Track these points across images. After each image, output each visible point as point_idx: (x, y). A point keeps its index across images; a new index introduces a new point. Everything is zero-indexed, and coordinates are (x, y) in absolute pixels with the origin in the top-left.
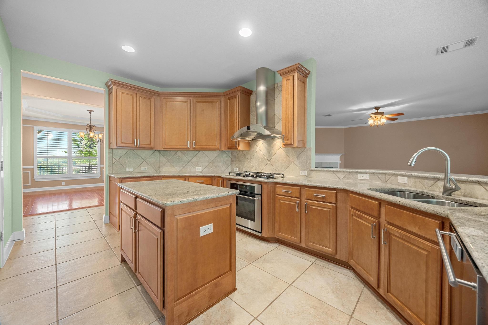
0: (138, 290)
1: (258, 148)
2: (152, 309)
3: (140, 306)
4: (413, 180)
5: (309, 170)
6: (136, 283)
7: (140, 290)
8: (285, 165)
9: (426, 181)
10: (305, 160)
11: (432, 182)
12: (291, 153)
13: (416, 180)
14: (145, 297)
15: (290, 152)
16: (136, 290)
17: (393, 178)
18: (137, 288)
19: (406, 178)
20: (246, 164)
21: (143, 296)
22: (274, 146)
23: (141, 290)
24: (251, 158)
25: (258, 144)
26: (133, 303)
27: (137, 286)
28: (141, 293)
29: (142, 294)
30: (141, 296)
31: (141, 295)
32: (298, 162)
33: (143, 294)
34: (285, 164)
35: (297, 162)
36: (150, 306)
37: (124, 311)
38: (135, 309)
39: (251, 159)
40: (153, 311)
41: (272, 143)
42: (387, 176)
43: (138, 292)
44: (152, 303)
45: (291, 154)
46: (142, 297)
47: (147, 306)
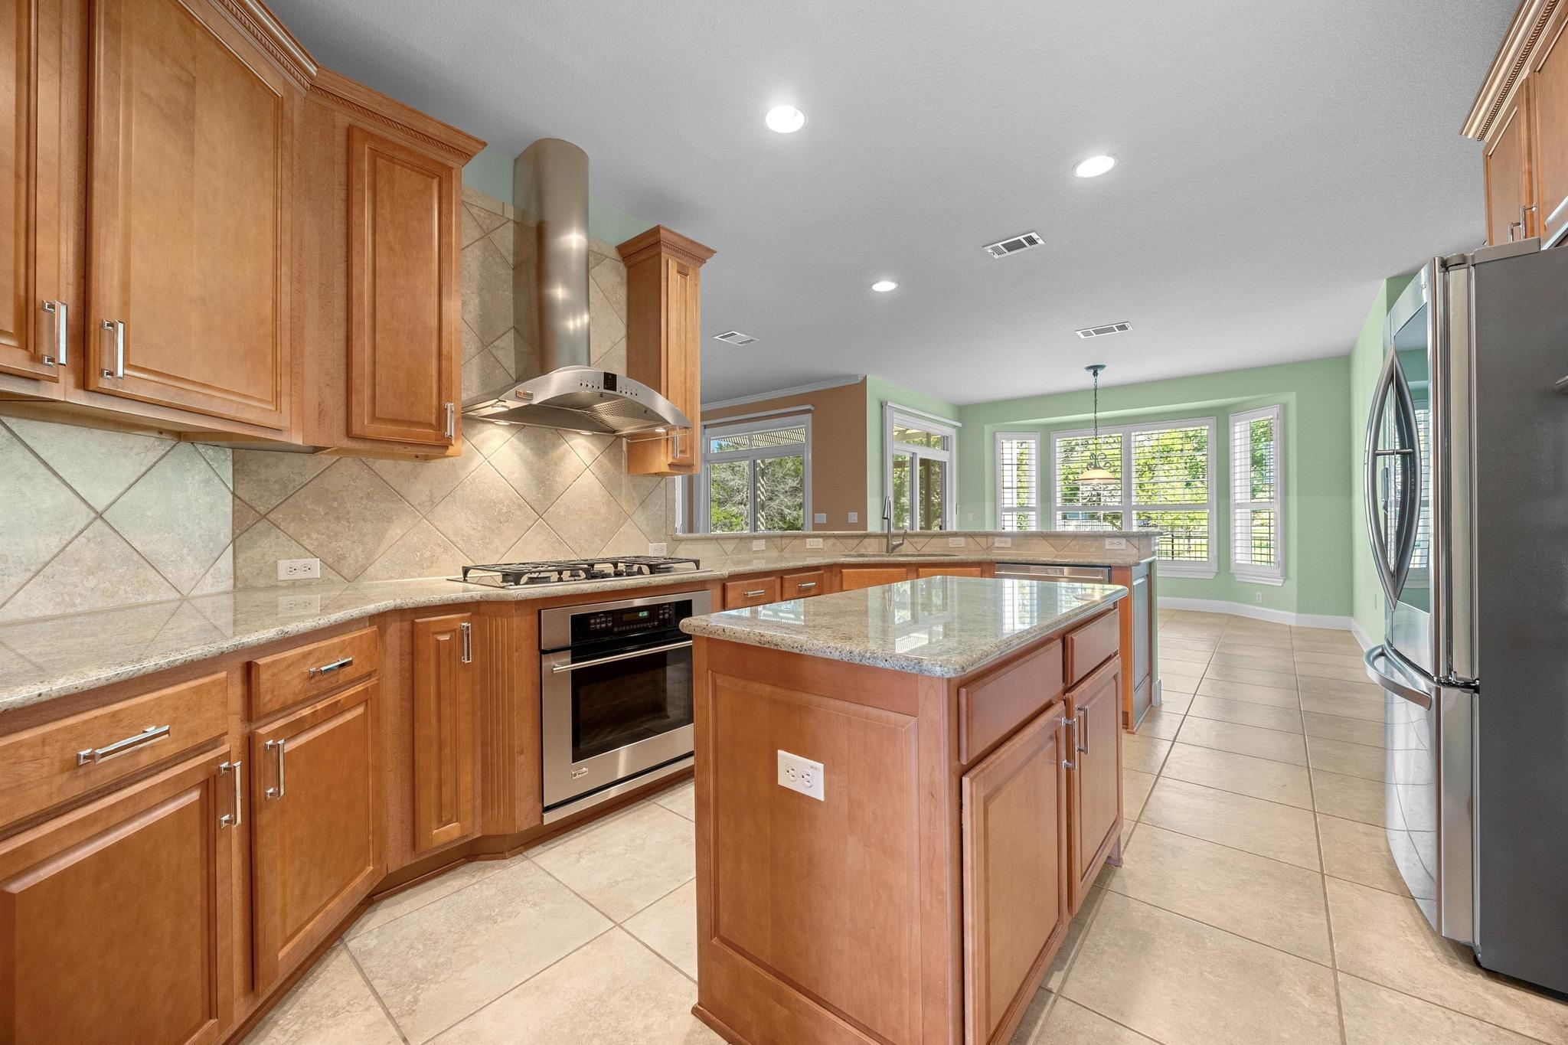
0: (1064, 981)
1: (479, 459)
2: (1094, 912)
3: (1106, 939)
4: (831, 541)
5: (673, 539)
6: (1045, 1003)
7: (1062, 973)
8: (605, 528)
9: (850, 541)
10: (661, 511)
11: (857, 541)
12: (623, 488)
13: (835, 541)
14: (1074, 945)
15: (621, 486)
16: (1067, 986)
17: (796, 542)
18: (1061, 988)
19: (821, 540)
20: (395, 532)
21: (1074, 952)
22: (562, 458)
23: (1060, 970)
24: (436, 501)
25: (481, 436)
26: (1113, 961)
27: (1051, 992)
28: (1068, 963)
29: (1071, 956)
30: (1080, 956)
31: (1075, 957)
32: (643, 518)
33: (1070, 954)
34: (604, 525)
35: (640, 518)
36: (1089, 920)
37: (1148, 963)
38: (1122, 943)
39: (433, 503)
40: (1095, 908)
41: (554, 446)
42: (784, 540)
43: (1073, 974)
44: (1080, 919)
45: (624, 494)
46: (1078, 951)
47: (1094, 924)
